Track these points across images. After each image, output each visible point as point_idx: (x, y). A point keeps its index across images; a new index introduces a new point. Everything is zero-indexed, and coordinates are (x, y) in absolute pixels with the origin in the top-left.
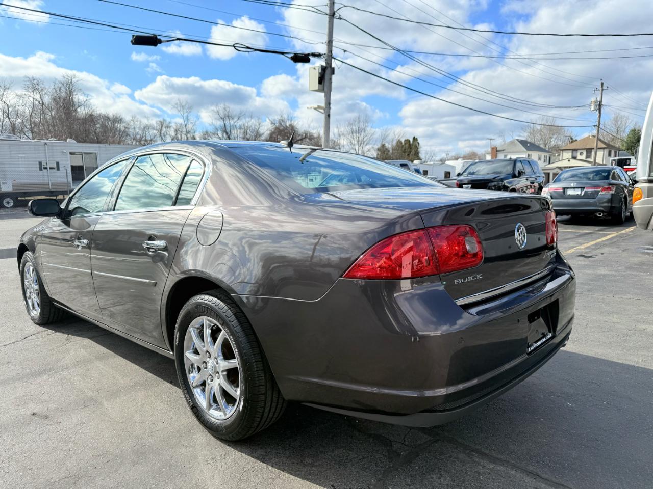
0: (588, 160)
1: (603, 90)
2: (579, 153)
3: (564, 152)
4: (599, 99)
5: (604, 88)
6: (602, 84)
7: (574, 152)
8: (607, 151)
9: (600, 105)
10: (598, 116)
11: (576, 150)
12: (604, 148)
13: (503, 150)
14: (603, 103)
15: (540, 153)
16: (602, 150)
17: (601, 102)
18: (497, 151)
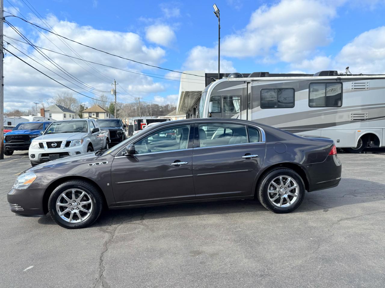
0: (97, 118)
1: (116, 85)
2: (92, 114)
3: (84, 113)
4: (115, 89)
5: (116, 84)
6: (115, 82)
7: (90, 114)
8: (106, 114)
9: (115, 92)
10: (115, 97)
11: (91, 112)
12: (105, 112)
13: (48, 111)
14: (116, 91)
15: (70, 113)
16: (104, 113)
17: (115, 91)
18: (44, 111)
